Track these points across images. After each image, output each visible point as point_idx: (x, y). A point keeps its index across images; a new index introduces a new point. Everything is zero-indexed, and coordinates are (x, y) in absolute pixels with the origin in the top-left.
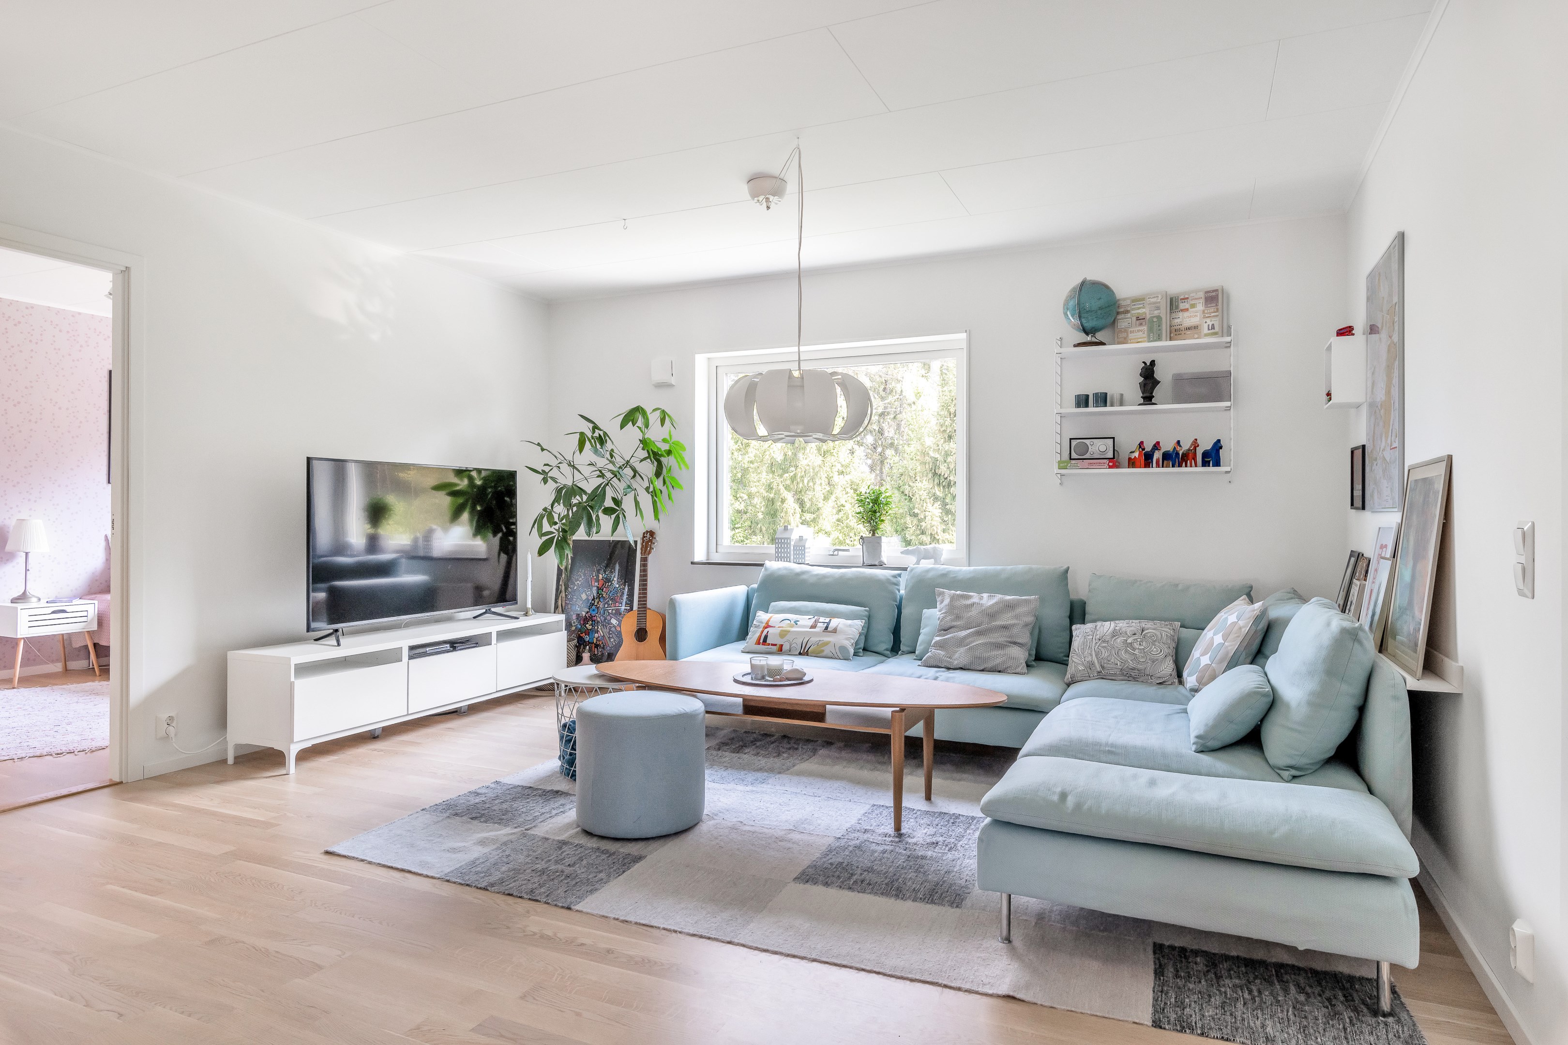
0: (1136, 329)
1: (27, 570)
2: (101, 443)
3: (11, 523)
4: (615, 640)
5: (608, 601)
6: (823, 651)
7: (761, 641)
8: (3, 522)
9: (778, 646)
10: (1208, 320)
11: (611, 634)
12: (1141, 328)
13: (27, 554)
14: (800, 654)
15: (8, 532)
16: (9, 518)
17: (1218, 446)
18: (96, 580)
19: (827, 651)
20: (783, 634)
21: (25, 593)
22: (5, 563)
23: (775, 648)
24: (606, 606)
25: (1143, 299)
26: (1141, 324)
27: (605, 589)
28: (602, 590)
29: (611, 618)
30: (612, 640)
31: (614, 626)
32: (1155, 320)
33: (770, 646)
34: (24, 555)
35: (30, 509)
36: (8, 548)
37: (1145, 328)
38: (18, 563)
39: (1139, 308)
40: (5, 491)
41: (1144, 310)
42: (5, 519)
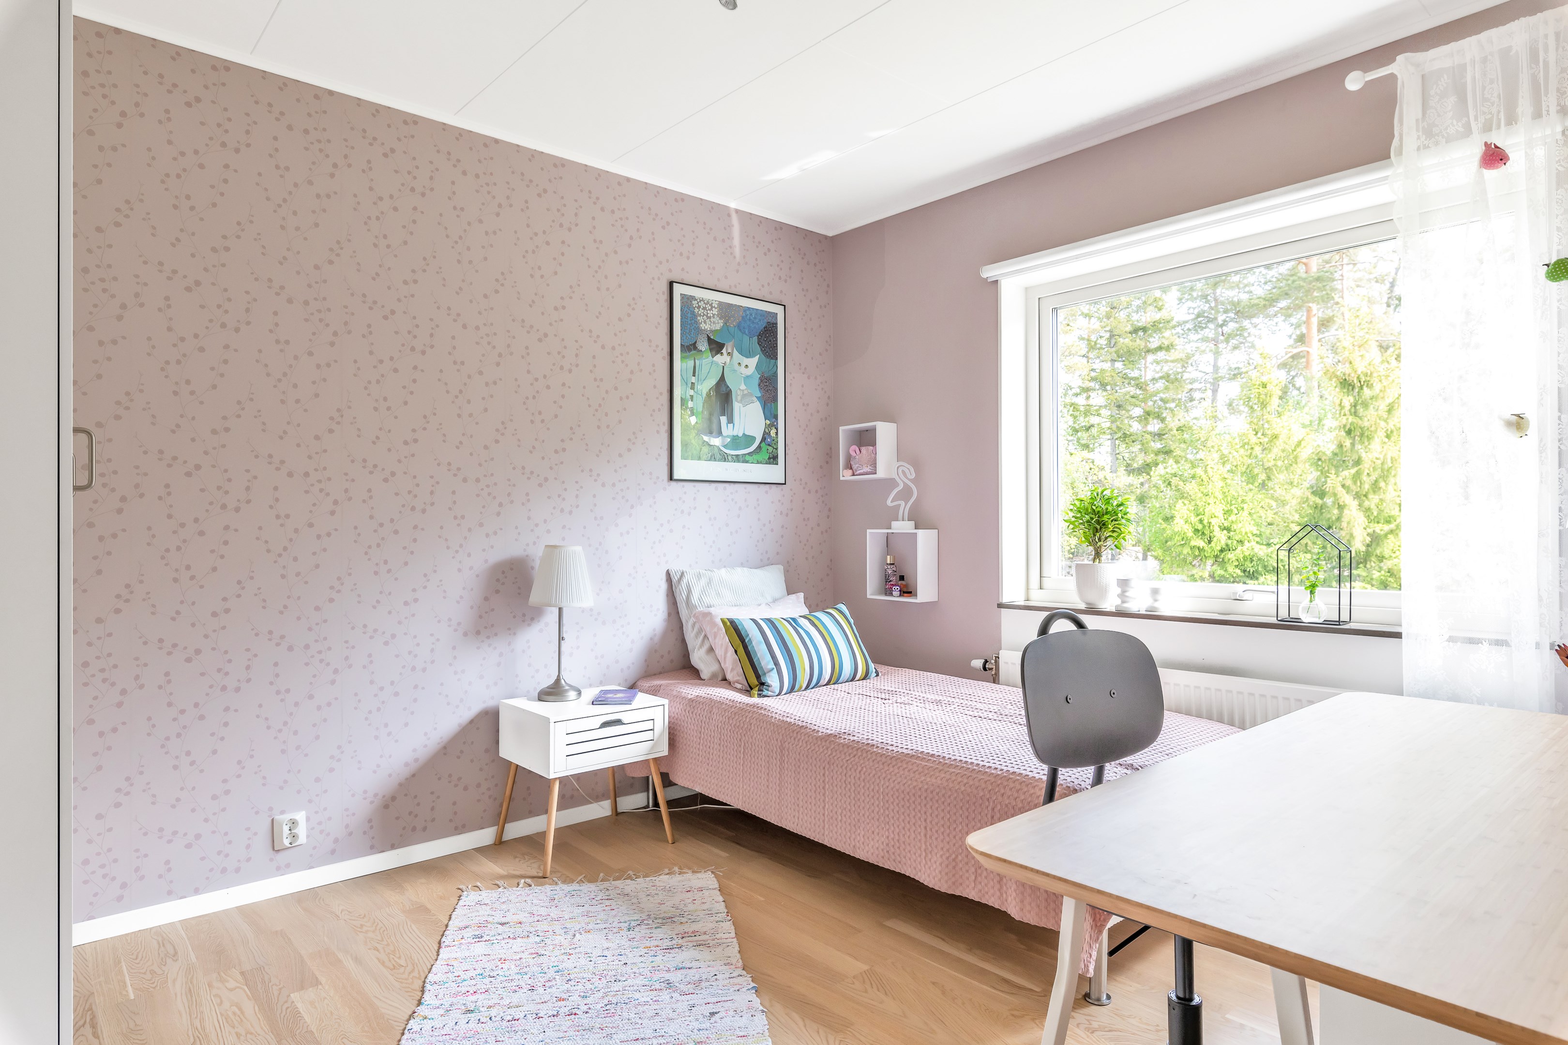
1: (561, 639)
2: (659, 410)
3: (537, 552)
8: (525, 550)
13: (560, 609)
15: (533, 568)
16: (535, 543)
18: (656, 651)
21: (558, 680)
22: (529, 625)
34: (556, 611)
35: (564, 527)
36: (535, 598)
38: (547, 625)
40: (527, 494)
42: (528, 545)
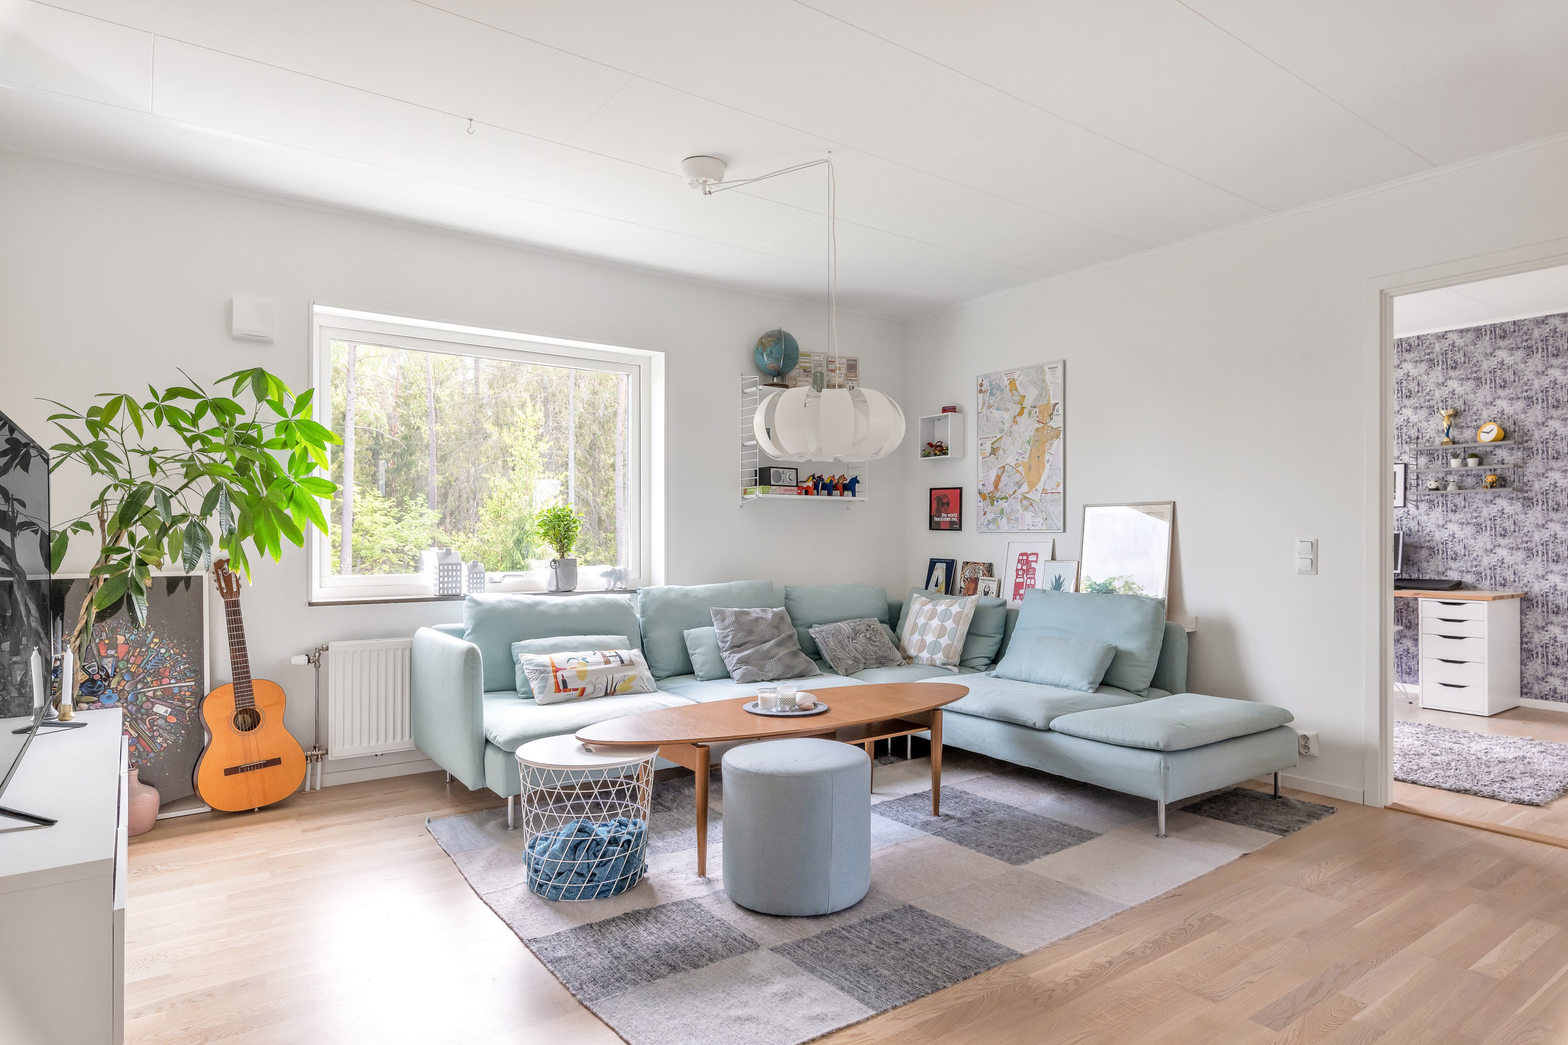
0: (804, 379)
4: (166, 740)
5: (144, 678)
6: (631, 687)
7: (561, 687)
9: (579, 690)
10: (850, 382)
11: (157, 730)
12: (808, 379)
14: (606, 694)
17: (855, 481)
19: (635, 685)
20: (582, 675)
23: (577, 693)
24: (139, 686)
25: (809, 356)
26: (807, 376)
27: (133, 659)
28: (128, 661)
29: (153, 704)
30: (159, 740)
31: (162, 717)
32: (818, 374)
33: (572, 692)
37: (811, 380)
39: (806, 362)
41: (810, 365)
